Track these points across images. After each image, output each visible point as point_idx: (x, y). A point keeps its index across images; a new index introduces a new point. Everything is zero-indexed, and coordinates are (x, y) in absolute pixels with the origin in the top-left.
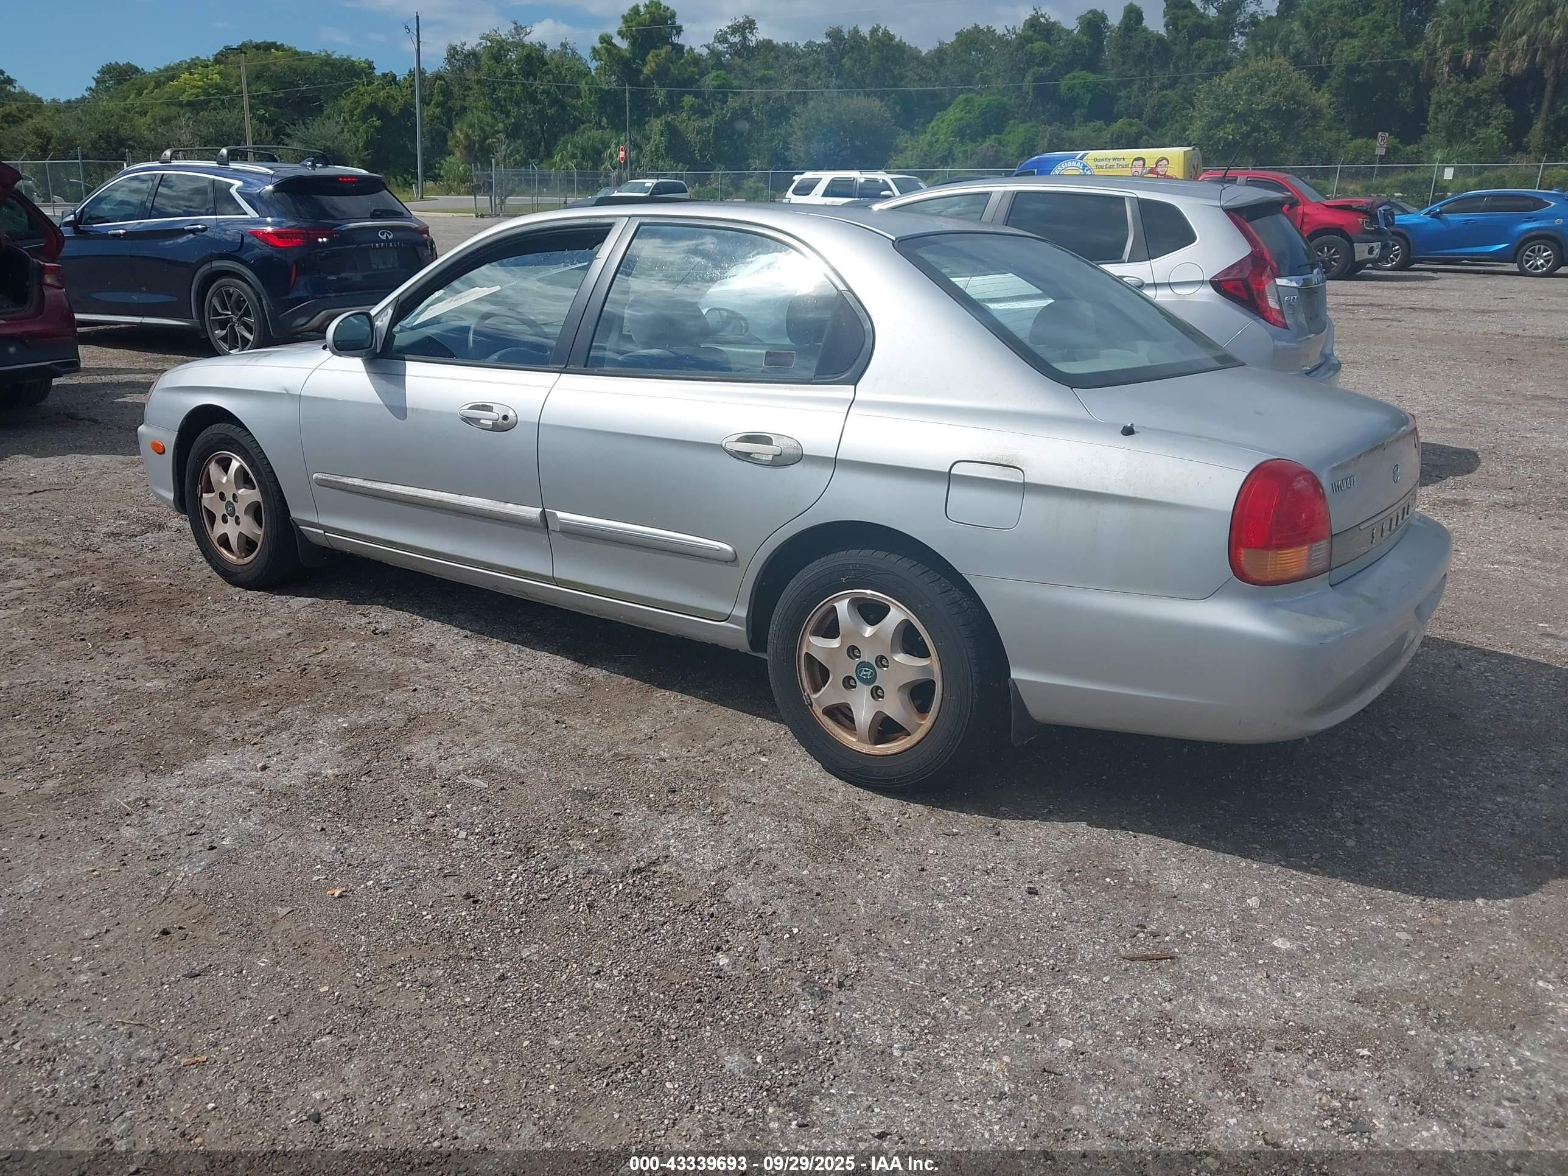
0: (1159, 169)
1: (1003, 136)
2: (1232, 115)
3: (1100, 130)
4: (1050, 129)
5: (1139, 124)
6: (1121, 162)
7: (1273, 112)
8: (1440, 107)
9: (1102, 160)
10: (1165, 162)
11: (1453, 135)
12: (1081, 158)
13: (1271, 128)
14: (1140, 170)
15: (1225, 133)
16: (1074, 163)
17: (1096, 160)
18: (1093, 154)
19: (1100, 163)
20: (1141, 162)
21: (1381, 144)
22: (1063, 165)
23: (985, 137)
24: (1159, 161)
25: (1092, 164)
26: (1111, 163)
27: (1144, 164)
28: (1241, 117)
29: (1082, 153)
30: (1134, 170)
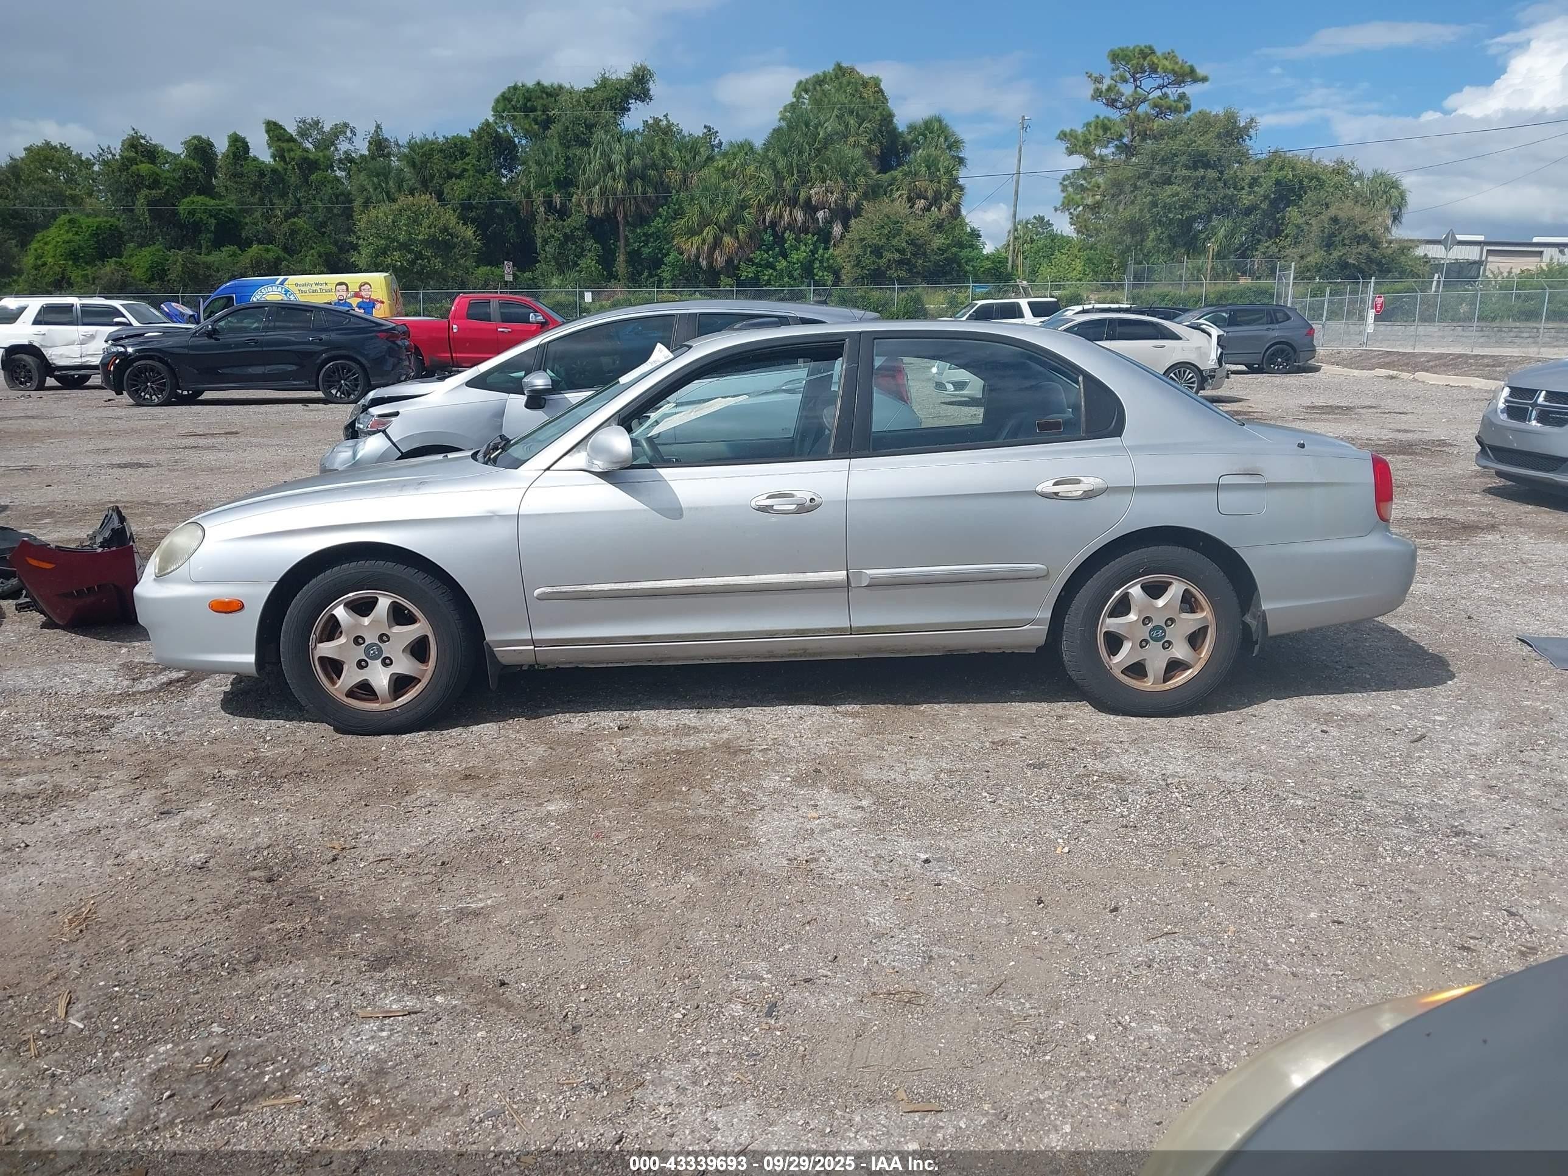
0: (363, 293)
1: (124, 260)
2: (395, 244)
3: (234, 255)
4: (181, 253)
5: (274, 252)
6: (324, 287)
7: (431, 242)
8: (545, 242)
9: (304, 285)
10: (367, 287)
11: (563, 265)
12: (282, 283)
13: (432, 256)
14: (344, 294)
15: (392, 260)
16: (275, 288)
17: (297, 285)
18: (293, 279)
19: (303, 288)
20: (344, 287)
21: (508, 270)
22: (263, 290)
23: (103, 261)
24: (361, 286)
25: (295, 289)
26: (314, 287)
27: (347, 289)
28: (404, 247)
29: (281, 278)
30: (338, 294)
